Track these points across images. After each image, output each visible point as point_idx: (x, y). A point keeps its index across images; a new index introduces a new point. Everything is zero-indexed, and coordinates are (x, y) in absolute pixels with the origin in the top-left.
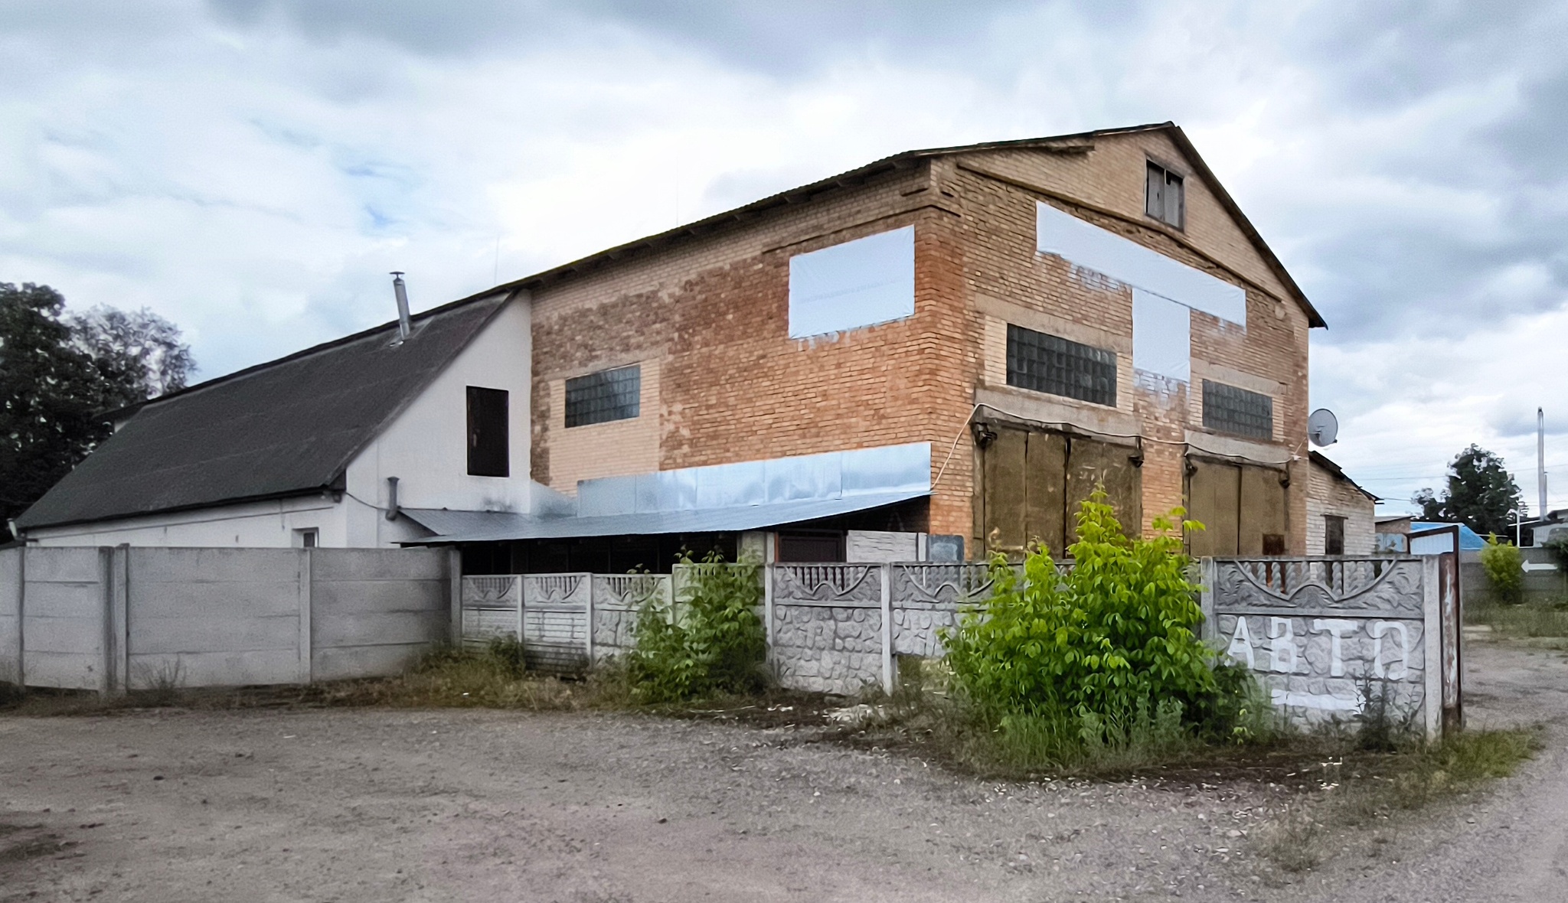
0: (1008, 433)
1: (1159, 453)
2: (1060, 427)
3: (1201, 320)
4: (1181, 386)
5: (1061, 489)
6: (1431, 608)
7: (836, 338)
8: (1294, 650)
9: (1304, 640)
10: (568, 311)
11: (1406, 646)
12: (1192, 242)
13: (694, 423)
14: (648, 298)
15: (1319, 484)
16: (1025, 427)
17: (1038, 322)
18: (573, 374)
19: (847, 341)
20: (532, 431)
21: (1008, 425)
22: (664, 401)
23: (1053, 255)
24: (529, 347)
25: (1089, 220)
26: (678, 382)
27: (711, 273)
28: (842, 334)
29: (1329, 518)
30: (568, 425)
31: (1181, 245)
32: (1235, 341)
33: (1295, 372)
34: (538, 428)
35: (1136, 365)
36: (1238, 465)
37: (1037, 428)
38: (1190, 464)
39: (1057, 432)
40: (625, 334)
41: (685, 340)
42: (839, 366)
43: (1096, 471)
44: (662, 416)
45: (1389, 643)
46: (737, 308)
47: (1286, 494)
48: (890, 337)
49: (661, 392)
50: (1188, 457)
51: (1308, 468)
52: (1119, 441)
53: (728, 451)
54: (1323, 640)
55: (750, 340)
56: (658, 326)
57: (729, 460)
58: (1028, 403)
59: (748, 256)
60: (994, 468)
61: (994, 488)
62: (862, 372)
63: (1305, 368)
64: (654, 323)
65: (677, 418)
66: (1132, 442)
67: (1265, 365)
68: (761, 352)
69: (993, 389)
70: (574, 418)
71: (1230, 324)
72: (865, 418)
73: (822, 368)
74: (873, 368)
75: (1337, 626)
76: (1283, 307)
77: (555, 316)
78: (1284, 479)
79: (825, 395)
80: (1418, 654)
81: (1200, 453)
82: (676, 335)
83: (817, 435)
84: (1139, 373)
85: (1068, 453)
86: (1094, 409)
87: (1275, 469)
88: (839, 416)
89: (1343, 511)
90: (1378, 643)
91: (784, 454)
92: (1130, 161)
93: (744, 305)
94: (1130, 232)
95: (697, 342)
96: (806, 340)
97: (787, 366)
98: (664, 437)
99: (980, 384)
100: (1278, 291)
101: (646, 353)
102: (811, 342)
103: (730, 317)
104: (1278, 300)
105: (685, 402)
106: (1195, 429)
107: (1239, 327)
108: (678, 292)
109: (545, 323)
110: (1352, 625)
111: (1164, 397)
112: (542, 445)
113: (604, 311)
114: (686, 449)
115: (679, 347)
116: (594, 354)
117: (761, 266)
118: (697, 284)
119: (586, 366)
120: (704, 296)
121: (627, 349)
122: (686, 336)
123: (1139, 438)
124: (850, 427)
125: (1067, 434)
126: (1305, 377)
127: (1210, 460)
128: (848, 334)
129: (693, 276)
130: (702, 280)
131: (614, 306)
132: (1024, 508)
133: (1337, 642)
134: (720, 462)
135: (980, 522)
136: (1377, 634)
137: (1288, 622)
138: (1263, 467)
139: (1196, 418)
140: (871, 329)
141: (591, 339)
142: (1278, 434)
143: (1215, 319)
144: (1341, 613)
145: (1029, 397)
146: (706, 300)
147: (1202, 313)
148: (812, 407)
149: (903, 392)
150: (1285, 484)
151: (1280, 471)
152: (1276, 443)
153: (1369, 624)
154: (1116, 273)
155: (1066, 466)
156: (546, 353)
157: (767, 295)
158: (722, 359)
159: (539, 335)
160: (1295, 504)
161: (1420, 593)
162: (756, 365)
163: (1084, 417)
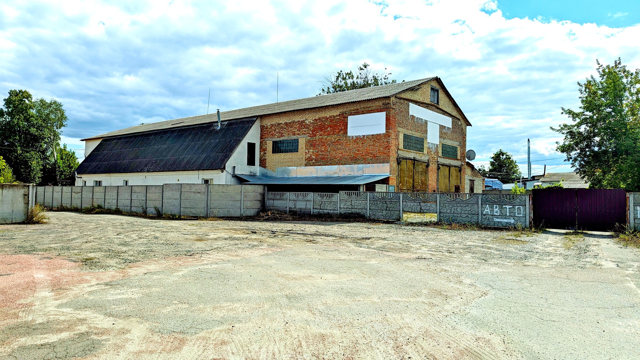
0: (403, 160)
1: (432, 164)
2: (413, 158)
3: (442, 127)
4: (437, 146)
5: (413, 173)
6: (527, 204)
7: (362, 137)
8: (499, 211)
9: (501, 209)
10: (273, 123)
11: (522, 210)
12: (440, 107)
13: (317, 155)
14: (301, 122)
15: (468, 171)
16: (406, 159)
17: (409, 133)
18: (275, 140)
19: (365, 138)
20: (260, 154)
21: (403, 158)
22: (306, 149)
23: (412, 116)
24: (260, 131)
25: (419, 105)
26: (311, 144)
27: (323, 118)
28: (364, 136)
29: (470, 180)
30: (273, 153)
31: (438, 108)
32: (449, 132)
33: (463, 139)
34: (262, 153)
35: (428, 141)
36: (449, 166)
37: (409, 159)
38: (439, 166)
39: (412, 160)
40: (294, 131)
41: (314, 134)
42: (362, 144)
43: (420, 168)
44: (306, 152)
45: (519, 210)
46: (331, 127)
47: (460, 174)
48: (378, 138)
49: (306, 147)
50: (439, 164)
51: (466, 166)
52: (424, 161)
53: (328, 162)
54: (505, 209)
55: (335, 135)
56: (305, 129)
57: (328, 165)
58: (408, 153)
59: (335, 115)
60: (401, 169)
61: (400, 174)
62: (370, 145)
63: (465, 138)
64: (304, 128)
65: (311, 153)
66: (427, 161)
67: (456, 138)
68: (339, 139)
69: (401, 150)
70: (274, 151)
71: (448, 128)
72: (370, 157)
73: (357, 144)
74: (373, 145)
75: (508, 207)
76: (460, 121)
77: (269, 124)
78: (460, 169)
79: (358, 151)
80: (525, 212)
81: (441, 163)
82: (311, 132)
83: (356, 160)
84: (429, 143)
85: (414, 165)
86: (419, 153)
87: (457, 167)
88: (362, 156)
89: (474, 178)
90: (516, 210)
91: (345, 164)
92: (427, 89)
93: (334, 127)
94: (427, 107)
95: (318, 135)
96: (353, 137)
97: (346, 143)
98: (307, 158)
99: (398, 149)
100: (459, 117)
101: (301, 136)
102: (354, 137)
103: (329, 129)
104: (459, 120)
105: (313, 149)
106: (440, 157)
107: (450, 128)
108: (312, 121)
109: (265, 125)
110: (511, 207)
111: (433, 149)
112: (264, 157)
113: (286, 124)
114: (314, 161)
115: (312, 135)
116: (283, 135)
117: (339, 117)
118: (318, 120)
119: (280, 138)
120: (320, 123)
121: (294, 135)
122: (314, 133)
123: (428, 160)
124: (366, 158)
125: (414, 160)
126: (465, 140)
127: (443, 165)
128: (366, 136)
129: (317, 118)
130: (320, 119)
131: (290, 123)
132: (406, 179)
133: (508, 210)
134: (325, 165)
135: (398, 182)
136: (516, 208)
137: (498, 206)
138: (455, 166)
139: (440, 154)
140: (373, 135)
141: (282, 131)
142: (459, 157)
143: (445, 127)
144: (509, 204)
145: (407, 151)
146: (321, 124)
147: (442, 126)
148: (354, 153)
149: (382, 151)
150: (460, 171)
151: (459, 168)
152: (458, 160)
153: (515, 207)
154: (424, 118)
155: (414, 168)
156: (266, 133)
157: (340, 124)
158: (326, 139)
159: (262, 128)
160: (463, 177)
161: (525, 200)
162: (337, 141)
163: (418, 156)
